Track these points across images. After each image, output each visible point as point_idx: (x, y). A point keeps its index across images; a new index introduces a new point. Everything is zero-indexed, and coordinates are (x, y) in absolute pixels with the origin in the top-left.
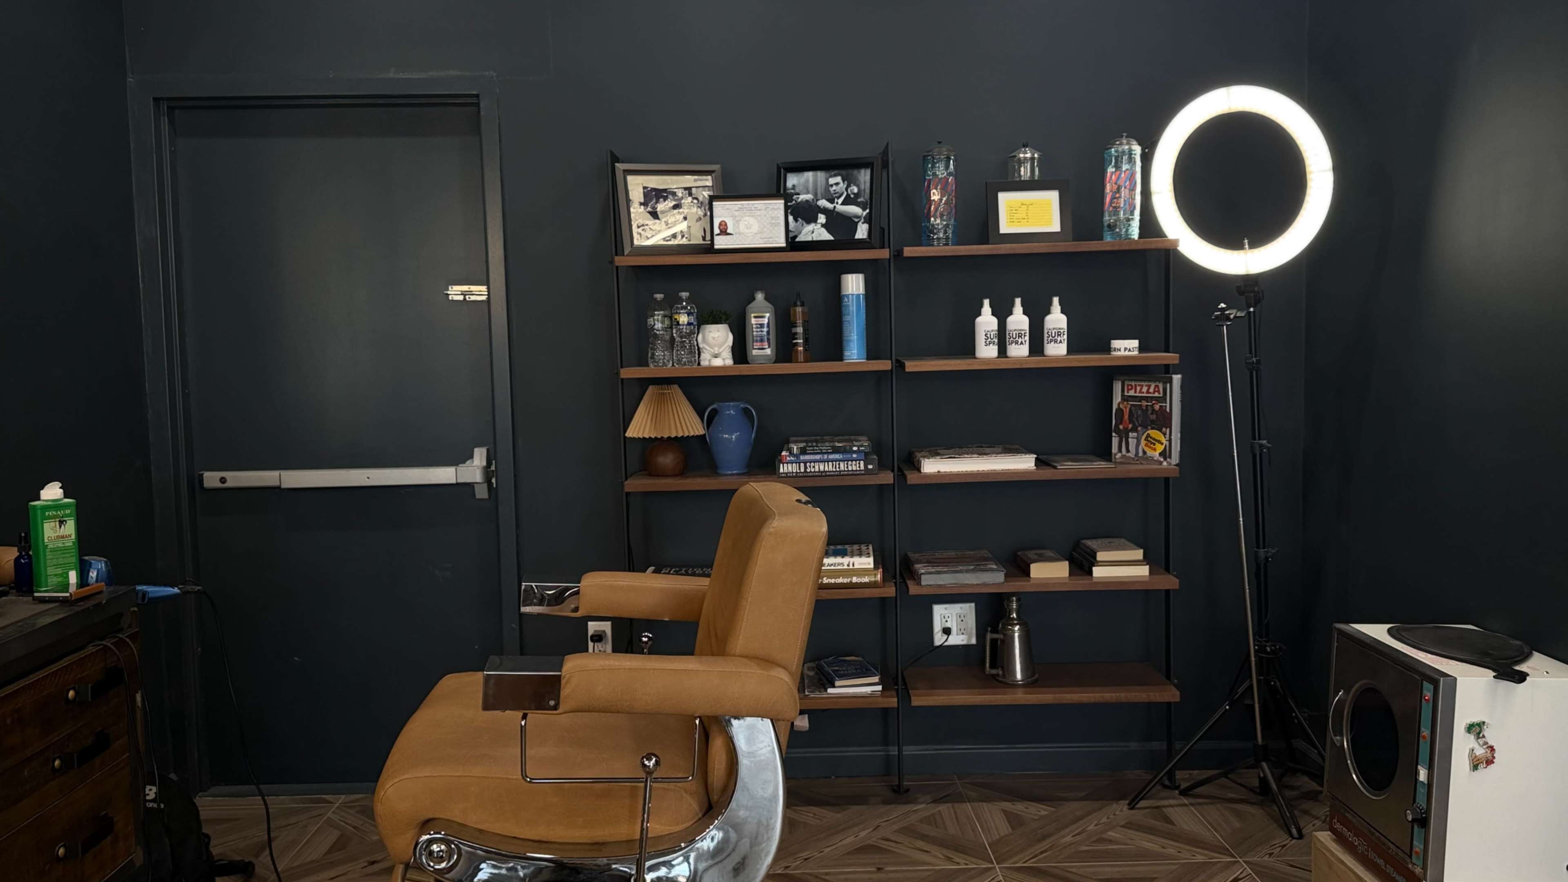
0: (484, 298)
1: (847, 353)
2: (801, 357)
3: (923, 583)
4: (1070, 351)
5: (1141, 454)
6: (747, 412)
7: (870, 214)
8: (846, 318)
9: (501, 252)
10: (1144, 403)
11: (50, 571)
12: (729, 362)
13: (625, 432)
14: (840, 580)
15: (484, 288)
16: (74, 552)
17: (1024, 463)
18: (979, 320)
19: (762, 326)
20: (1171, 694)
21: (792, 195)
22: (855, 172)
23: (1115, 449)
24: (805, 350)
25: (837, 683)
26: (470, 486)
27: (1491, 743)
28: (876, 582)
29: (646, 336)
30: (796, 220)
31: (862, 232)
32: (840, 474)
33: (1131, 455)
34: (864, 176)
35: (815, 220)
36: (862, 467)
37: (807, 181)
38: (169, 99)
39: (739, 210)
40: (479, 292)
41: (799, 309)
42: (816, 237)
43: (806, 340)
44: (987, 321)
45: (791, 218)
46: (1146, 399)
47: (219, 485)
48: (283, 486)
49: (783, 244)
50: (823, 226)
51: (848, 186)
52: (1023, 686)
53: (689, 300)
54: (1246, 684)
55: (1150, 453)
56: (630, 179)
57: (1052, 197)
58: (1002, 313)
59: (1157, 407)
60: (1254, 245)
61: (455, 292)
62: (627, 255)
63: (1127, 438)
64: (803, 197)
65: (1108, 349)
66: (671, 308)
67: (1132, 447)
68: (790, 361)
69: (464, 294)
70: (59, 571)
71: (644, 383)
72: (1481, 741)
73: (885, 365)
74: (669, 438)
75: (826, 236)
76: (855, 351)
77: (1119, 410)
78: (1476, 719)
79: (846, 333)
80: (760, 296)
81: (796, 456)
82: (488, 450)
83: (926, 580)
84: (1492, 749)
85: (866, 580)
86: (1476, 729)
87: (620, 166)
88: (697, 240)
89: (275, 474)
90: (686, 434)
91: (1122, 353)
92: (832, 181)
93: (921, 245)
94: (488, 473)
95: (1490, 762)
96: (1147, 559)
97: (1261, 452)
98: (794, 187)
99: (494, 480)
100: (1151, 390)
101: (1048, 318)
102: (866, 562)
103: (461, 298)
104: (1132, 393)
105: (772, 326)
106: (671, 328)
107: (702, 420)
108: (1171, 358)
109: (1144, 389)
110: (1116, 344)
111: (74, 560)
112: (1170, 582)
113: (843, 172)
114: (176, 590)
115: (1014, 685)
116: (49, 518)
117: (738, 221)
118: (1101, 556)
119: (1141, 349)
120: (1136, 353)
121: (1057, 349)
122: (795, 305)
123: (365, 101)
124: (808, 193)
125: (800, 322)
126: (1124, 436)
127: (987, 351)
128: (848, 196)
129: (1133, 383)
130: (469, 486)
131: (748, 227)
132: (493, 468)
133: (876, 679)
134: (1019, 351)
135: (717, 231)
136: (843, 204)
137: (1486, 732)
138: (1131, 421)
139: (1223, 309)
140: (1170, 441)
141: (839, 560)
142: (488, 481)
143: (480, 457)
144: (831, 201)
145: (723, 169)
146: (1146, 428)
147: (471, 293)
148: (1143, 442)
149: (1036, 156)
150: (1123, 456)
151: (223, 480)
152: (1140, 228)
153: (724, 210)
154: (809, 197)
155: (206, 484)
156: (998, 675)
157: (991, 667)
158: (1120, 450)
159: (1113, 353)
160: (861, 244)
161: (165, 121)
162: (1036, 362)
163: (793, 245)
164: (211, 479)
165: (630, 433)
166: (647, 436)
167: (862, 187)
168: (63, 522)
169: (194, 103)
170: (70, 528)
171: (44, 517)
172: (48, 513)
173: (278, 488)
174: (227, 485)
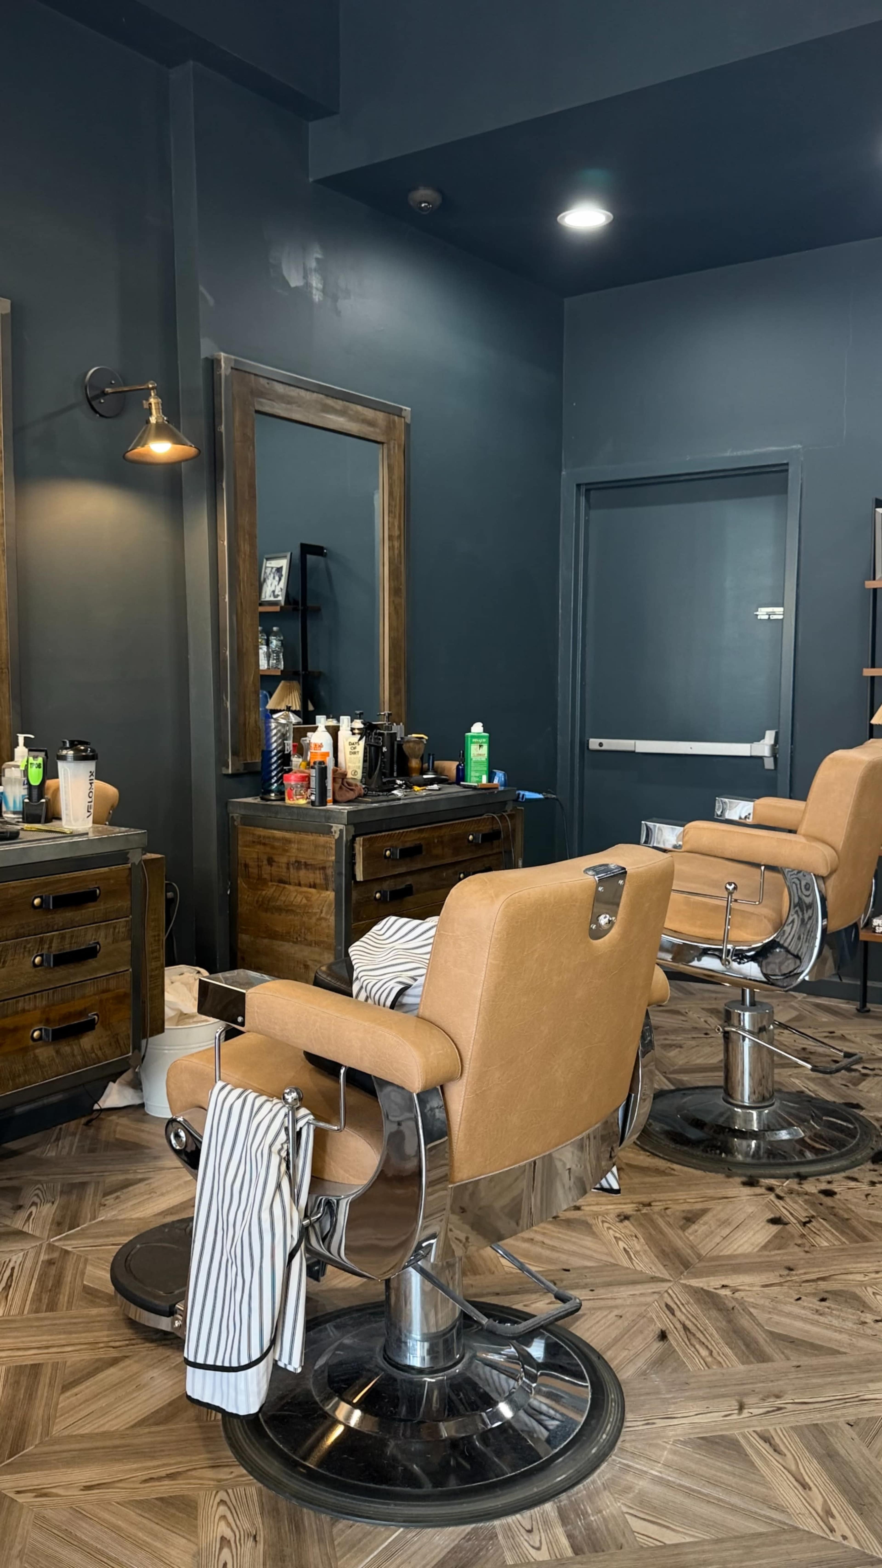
0: (779, 617)
9: (794, 582)
11: (473, 774)
13: (871, 720)
15: (781, 609)
16: (486, 764)
26: (761, 758)
38: (586, 484)
40: (778, 612)
47: (599, 748)
48: (637, 750)
61: (763, 613)
62: (876, 580)
69: (768, 614)
70: (477, 774)
82: (776, 733)
87: (879, 511)
89: (632, 742)
94: (774, 750)
99: (778, 756)
103: (766, 617)
111: (486, 769)
114: (540, 796)
116: (474, 743)
123: (710, 475)
132: (779, 746)
142: (774, 755)
143: (769, 737)
147: (772, 613)
151: (601, 745)
155: (590, 745)
161: (583, 500)
164: (594, 743)
165: (874, 721)
168: (480, 746)
169: (600, 486)
170: (485, 750)
171: (472, 742)
172: (474, 740)
173: (634, 752)
174: (603, 748)
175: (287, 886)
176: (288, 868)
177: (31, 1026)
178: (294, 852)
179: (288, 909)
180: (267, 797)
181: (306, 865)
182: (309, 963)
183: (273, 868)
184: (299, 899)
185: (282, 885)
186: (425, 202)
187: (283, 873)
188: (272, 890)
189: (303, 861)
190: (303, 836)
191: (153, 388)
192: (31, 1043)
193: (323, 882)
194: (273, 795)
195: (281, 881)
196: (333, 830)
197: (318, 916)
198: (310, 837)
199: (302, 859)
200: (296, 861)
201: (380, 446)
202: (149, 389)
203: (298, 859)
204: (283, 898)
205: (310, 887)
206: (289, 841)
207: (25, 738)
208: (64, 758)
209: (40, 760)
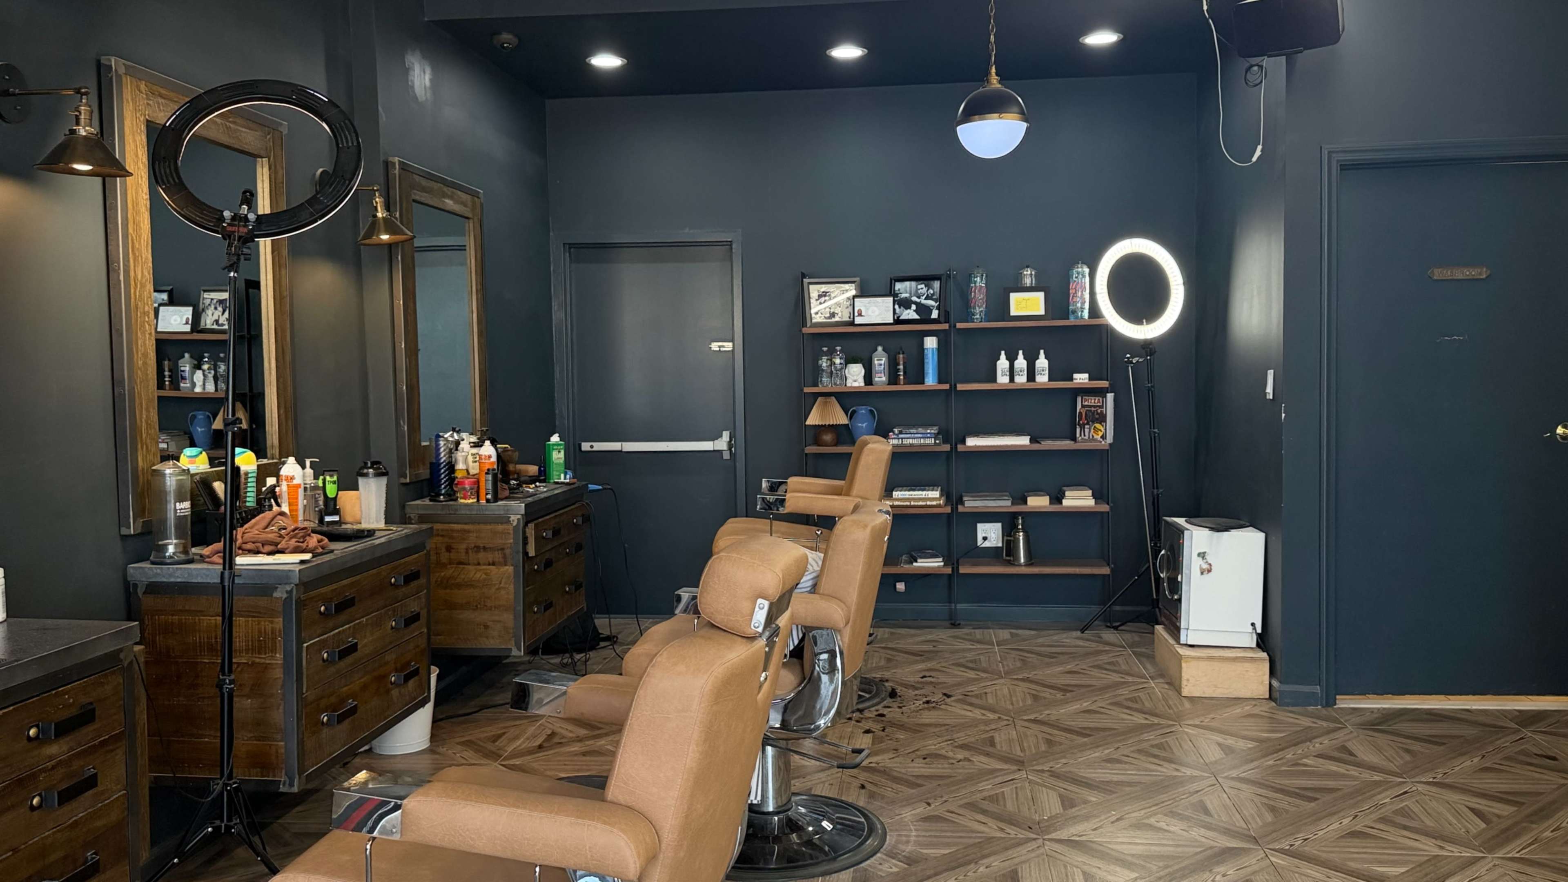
0: (730, 349)
1: (926, 380)
2: (902, 382)
3: (966, 505)
4: (1050, 380)
5: (1091, 437)
6: (871, 411)
7: (939, 305)
8: (926, 361)
9: (741, 325)
10: (1093, 409)
11: (555, 472)
12: (862, 384)
13: (805, 422)
14: (921, 503)
15: (730, 344)
16: (563, 466)
17: (1023, 441)
18: (998, 362)
19: (881, 365)
20: (1106, 571)
21: (898, 294)
22: (932, 282)
23: (1078, 435)
24: (904, 378)
25: (919, 560)
27: (1210, 562)
28: (940, 504)
29: (818, 370)
30: (900, 307)
31: (935, 314)
32: (921, 445)
33: (1086, 438)
34: (937, 284)
35: (910, 308)
36: (933, 442)
37: (906, 287)
38: (570, 244)
39: (869, 303)
40: (728, 346)
41: (901, 356)
42: (910, 317)
43: (905, 373)
44: (1003, 363)
45: (897, 307)
46: (1094, 407)
47: (589, 449)
48: (624, 450)
49: (891, 321)
50: (914, 311)
51: (928, 290)
52: (1025, 565)
53: (841, 351)
54: (1147, 565)
55: (1096, 437)
56: (811, 287)
57: (1041, 295)
58: (1012, 359)
59: (1099, 411)
60: (1148, 323)
61: (715, 346)
62: (810, 327)
63: (1084, 428)
64: (904, 295)
65: (1071, 379)
66: (831, 355)
67: (1087, 434)
68: (896, 384)
69: (720, 347)
70: (558, 472)
71: (817, 395)
72: (1205, 561)
73: (946, 387)
74: (829, 425)
75: (916, 317)
76: (931, 379)
77: (1080, 413)
78: (1202, 551)
79: (926, 369)
80: (880, 349)
81: (897, 435)
82: (730, 433)
83: (967, 504)
84: (1210, 565)
85: (934, 503)
86: (1202, 555)
87: (806, 281)
88: (846, 319)
89: (619, 444)
90: (838, 423)
91: (1078, 381)
92: (919, 287)
93: (968, 322)
94: (730, 446)
95: (1209, 571)
96: (1094, 496)
97: (1155, 437)
98: (899, 290)
99: (733, 449)
100: (1096, 401)
101: (1037, 362)
102: (936, 494)
103: (718, 349)
104: (1086, 403)
105: (887, 365)
106: (831, 366)
107: (847, 415)
108: (1104, 384)
109: (1092, 401)
110: (1076, 376)
111: (563, 469)
112: (1105, 508)
113: (925, 282)
114: (600, 487)
115: (1020, 565)
116: (555, 449)
117: (868, 309)
118: (1067, 493)
119: (1090, 379)
120: (1087, 381)
121: (1042, 378)
122: (899, 353)
123: (669, 244)
124: (906, 293)
125: (901, 363)
126: (1082, 427)
127: (1003, 379)
128: (928, 295)
129: (1087, 398)
130: (720, 452)
131: (873, 312)
132: (733, 442)
133: (941, 559)
134: (1021, 379)
135: (856, 314)
136: (926, 299)
137: (1206, 557)
138: (1086, 419)
139: (1128, 358)
140: (1106, 429)
141: (920, 492)
142: (730, 449)
143: (726, 435)
144: (919, 297)
145: (861, 281)
146: (1093, 422)
147: (723, 347)
148: (1092, 431)
149: (1033, 273)
150: (1082, 439)
151: (592, 447)
152: (1089, 313)
153: (860, 303)
154: (907, 295)
155: (583, 449)
156: (1010, 560)
157: (1007, 555)
158: (1081, 435)
159: (1075, 381)
160: (935, 321)
161: (567, 255)
162: (1031, 385)
163: (898, 321)
164: (586, 446)
165: (808, 423)
166: (817, 424)
167: (935, 290)
168: (559, 452)
169: (583, 246)
170: (562, 454)
171: (553, 449)
172: (555, 447)
173: (621, 451)
174: (594, 449)
175: (466, 566)
176: (467, 552)
177: (391, 673)
178: (472, 540)
179: (469, 585)
180: (437, 499)
181: (485, 548)
182: (489, 624)
183: (452, 554)
184: (478, 575)
185: (462, 566)
186: (506, 43)
187: (463, 556)
188: (451, 571)
189: (482, 545)
190: (482, 526)
191: (377, 190)
192: (391, 686)
193: (501, 560)
194: (442, 497)
195: (461, 563)
196: (511, 519)
197: (497, 586)
198: (489, 527)
199: (481, 543)
200: (475, 547)
201: (467, 220)
202: (375, 191)
203: (477, 545)
204: (463, 577)
205: (489, 565)
206: (469, 531)
207: (311, 462)
208: (366, 475)
209: (335, 478)
